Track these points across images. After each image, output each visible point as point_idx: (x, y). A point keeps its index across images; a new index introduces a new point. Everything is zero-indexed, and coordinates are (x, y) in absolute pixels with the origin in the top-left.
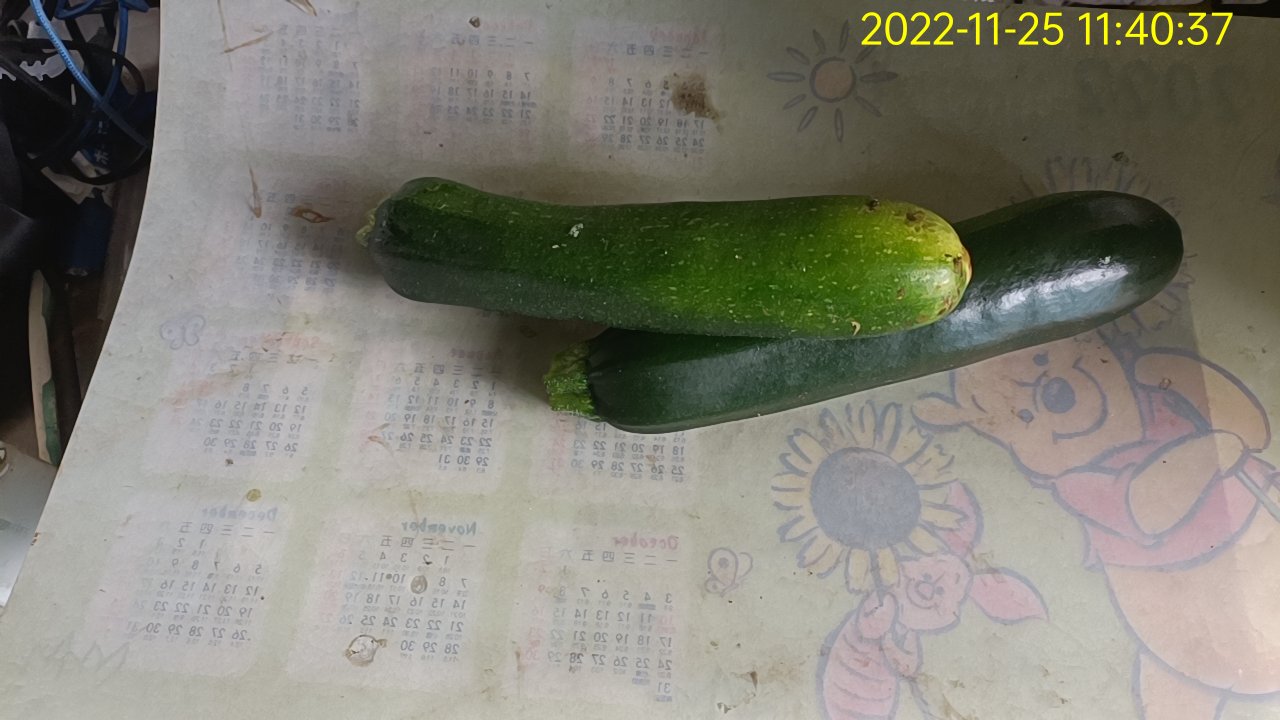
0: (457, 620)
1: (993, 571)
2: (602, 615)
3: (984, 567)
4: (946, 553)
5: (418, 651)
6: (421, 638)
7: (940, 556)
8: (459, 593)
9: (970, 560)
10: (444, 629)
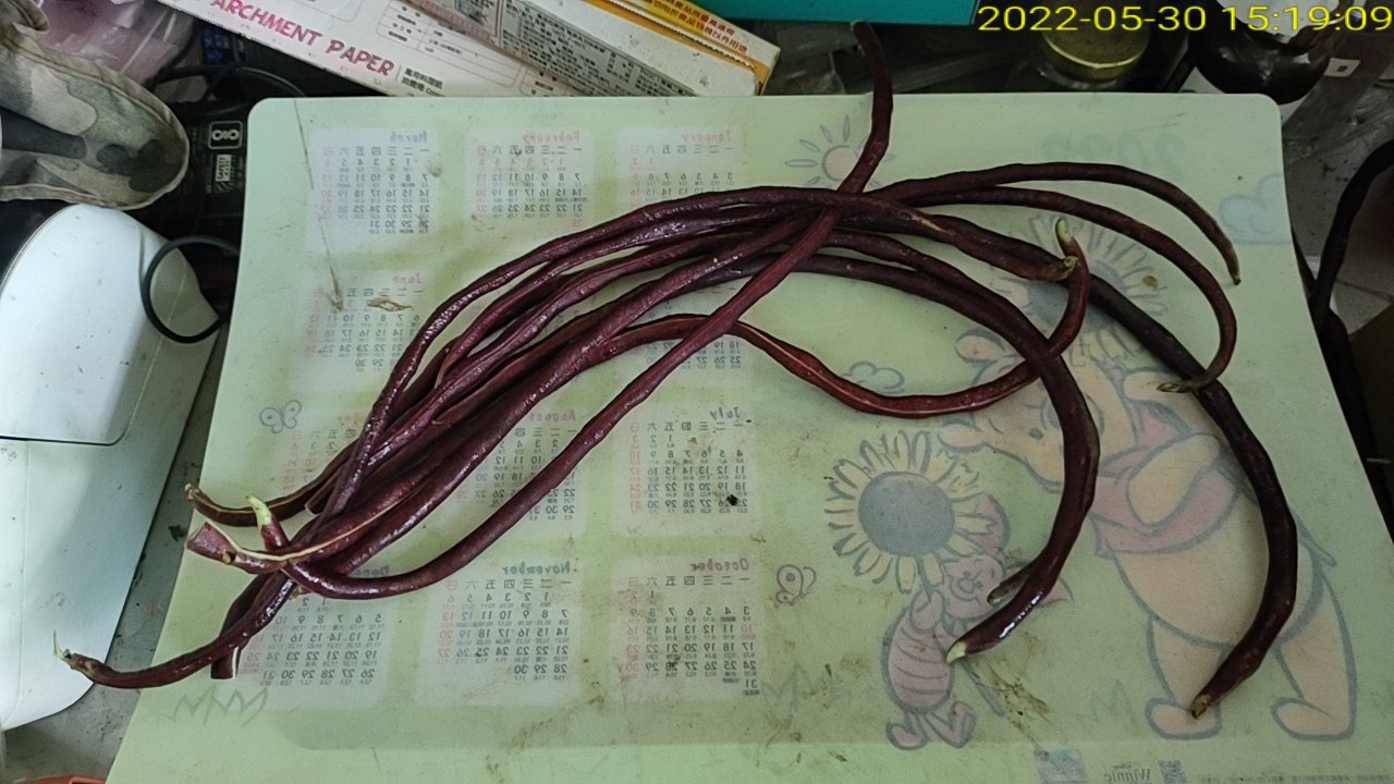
0: (562, 645)
2: (690, 629)
4: (981, 554)
5: (531, 673)
6: (531, 662)
7: (975, 557)
8: (561, 622)
9: (1000, 557)
10: (551, 653)
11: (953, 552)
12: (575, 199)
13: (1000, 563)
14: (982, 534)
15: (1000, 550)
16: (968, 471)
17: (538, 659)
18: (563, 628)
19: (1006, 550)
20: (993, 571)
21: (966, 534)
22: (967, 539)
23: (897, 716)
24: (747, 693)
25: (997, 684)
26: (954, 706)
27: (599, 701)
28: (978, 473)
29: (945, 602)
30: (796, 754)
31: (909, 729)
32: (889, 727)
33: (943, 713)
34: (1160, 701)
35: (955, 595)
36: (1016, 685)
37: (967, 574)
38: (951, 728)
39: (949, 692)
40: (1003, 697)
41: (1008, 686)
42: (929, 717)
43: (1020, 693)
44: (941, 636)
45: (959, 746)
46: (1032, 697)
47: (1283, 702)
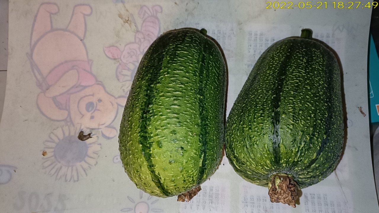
1: (115, 59)
3: (117, 60)
4: (126, 63)
5: (259, 33)
6: (258, 37)
7: (127, 62)
8: (250, 49)
9: (120, 62)
10: (253, 39)
11: (134, 64)
12: (247, 202)
13: (121, 60)
14: (124, 69)
15: (120, 64)
16: (124, 90)
17: (256, 37)
18: (250, 47)
19: (118, 64)
20: (124, 57)
21: (129, 69)
22: (129, 68)
23: (159, 15)
24: (199, 24)
25: (130, 23)
26: (143, 17)
27: (240, 24)
28: (121, 89)
29: (139, 49)
30: (188, 5)
31: (157, 11)
32: (161, 12)
33: (147, 15)
34: (87, 15)
35: (136, 51)
36: (125, 22)
37: (131, 57)
38: (145, 11)
39: (144, 21)
40: (130, 19)
41: (127, 23)
42: (150, 14)
43: (125, 20)
44: (142, 38)
45: (145, 6)
46: (122, 19)
47: (56, 14)
